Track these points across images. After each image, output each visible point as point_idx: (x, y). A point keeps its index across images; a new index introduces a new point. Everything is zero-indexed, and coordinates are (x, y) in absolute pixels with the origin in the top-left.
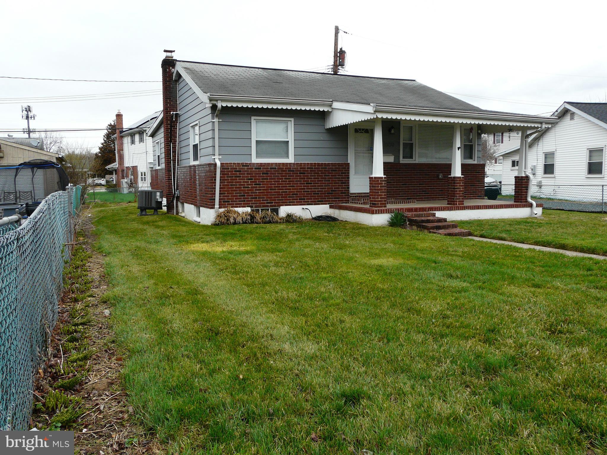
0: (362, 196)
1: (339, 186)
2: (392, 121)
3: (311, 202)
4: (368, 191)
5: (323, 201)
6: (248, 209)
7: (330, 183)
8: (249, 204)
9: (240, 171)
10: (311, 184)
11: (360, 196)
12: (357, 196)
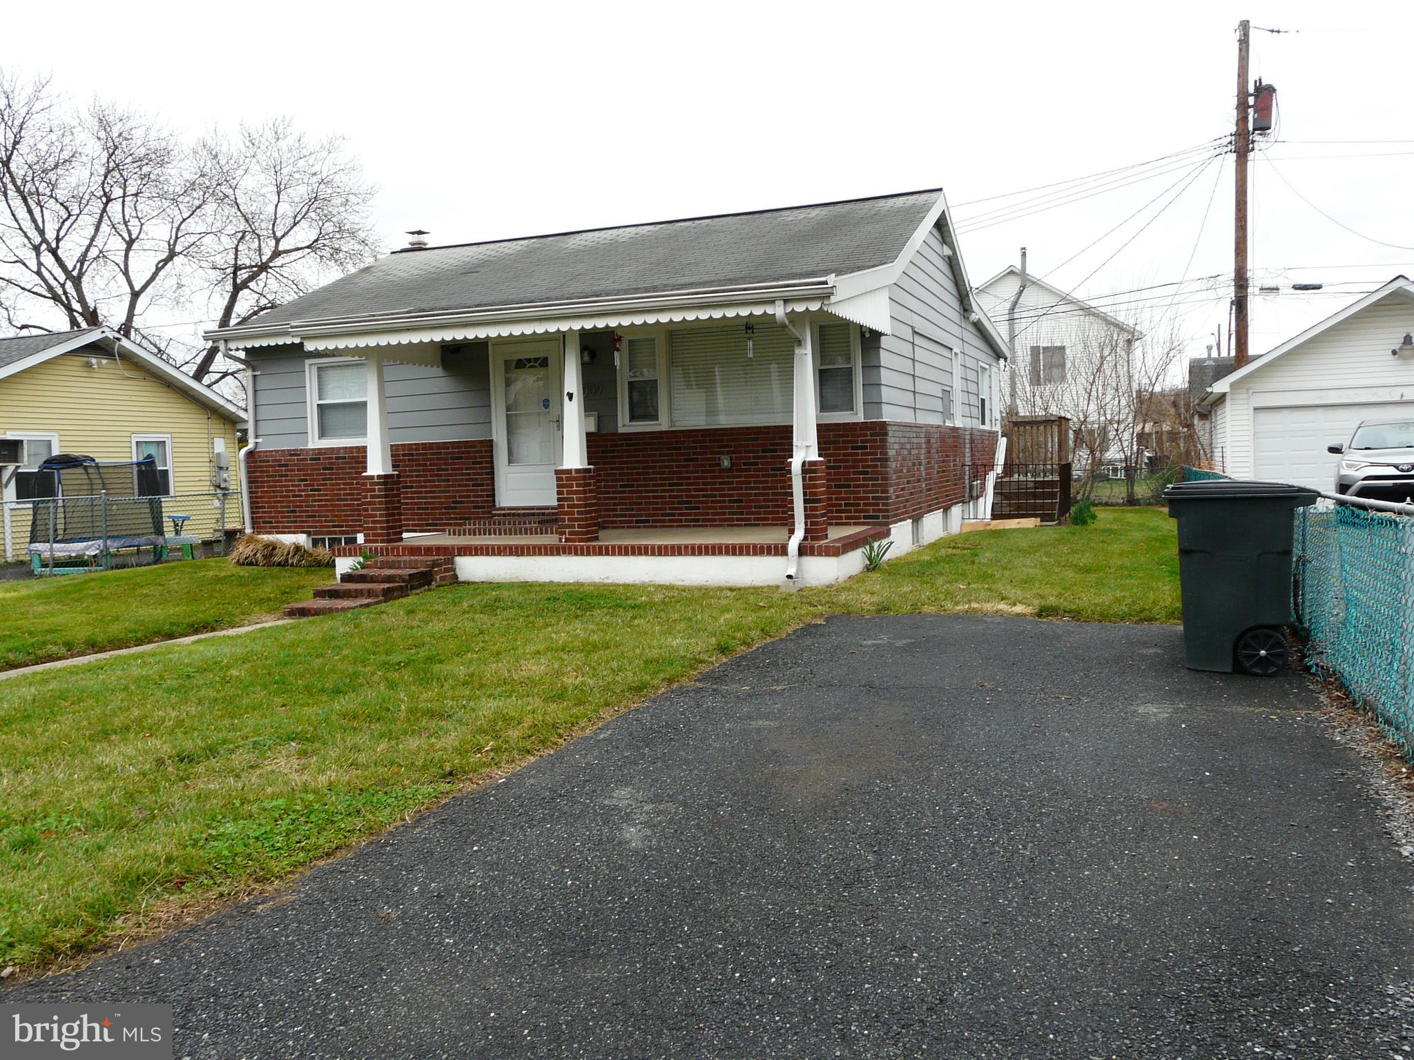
0: (519, 515)
1: (468, 491)
2: (595, 332)
3: (414, 525)
4: (555, 503)
5: (436, 525)
6: (302, 539)
7: (449, 486)
8: (303, 527)
9: (287, 465)
10: (412, 487)
11: (514, 515)
12: (509, 515)
